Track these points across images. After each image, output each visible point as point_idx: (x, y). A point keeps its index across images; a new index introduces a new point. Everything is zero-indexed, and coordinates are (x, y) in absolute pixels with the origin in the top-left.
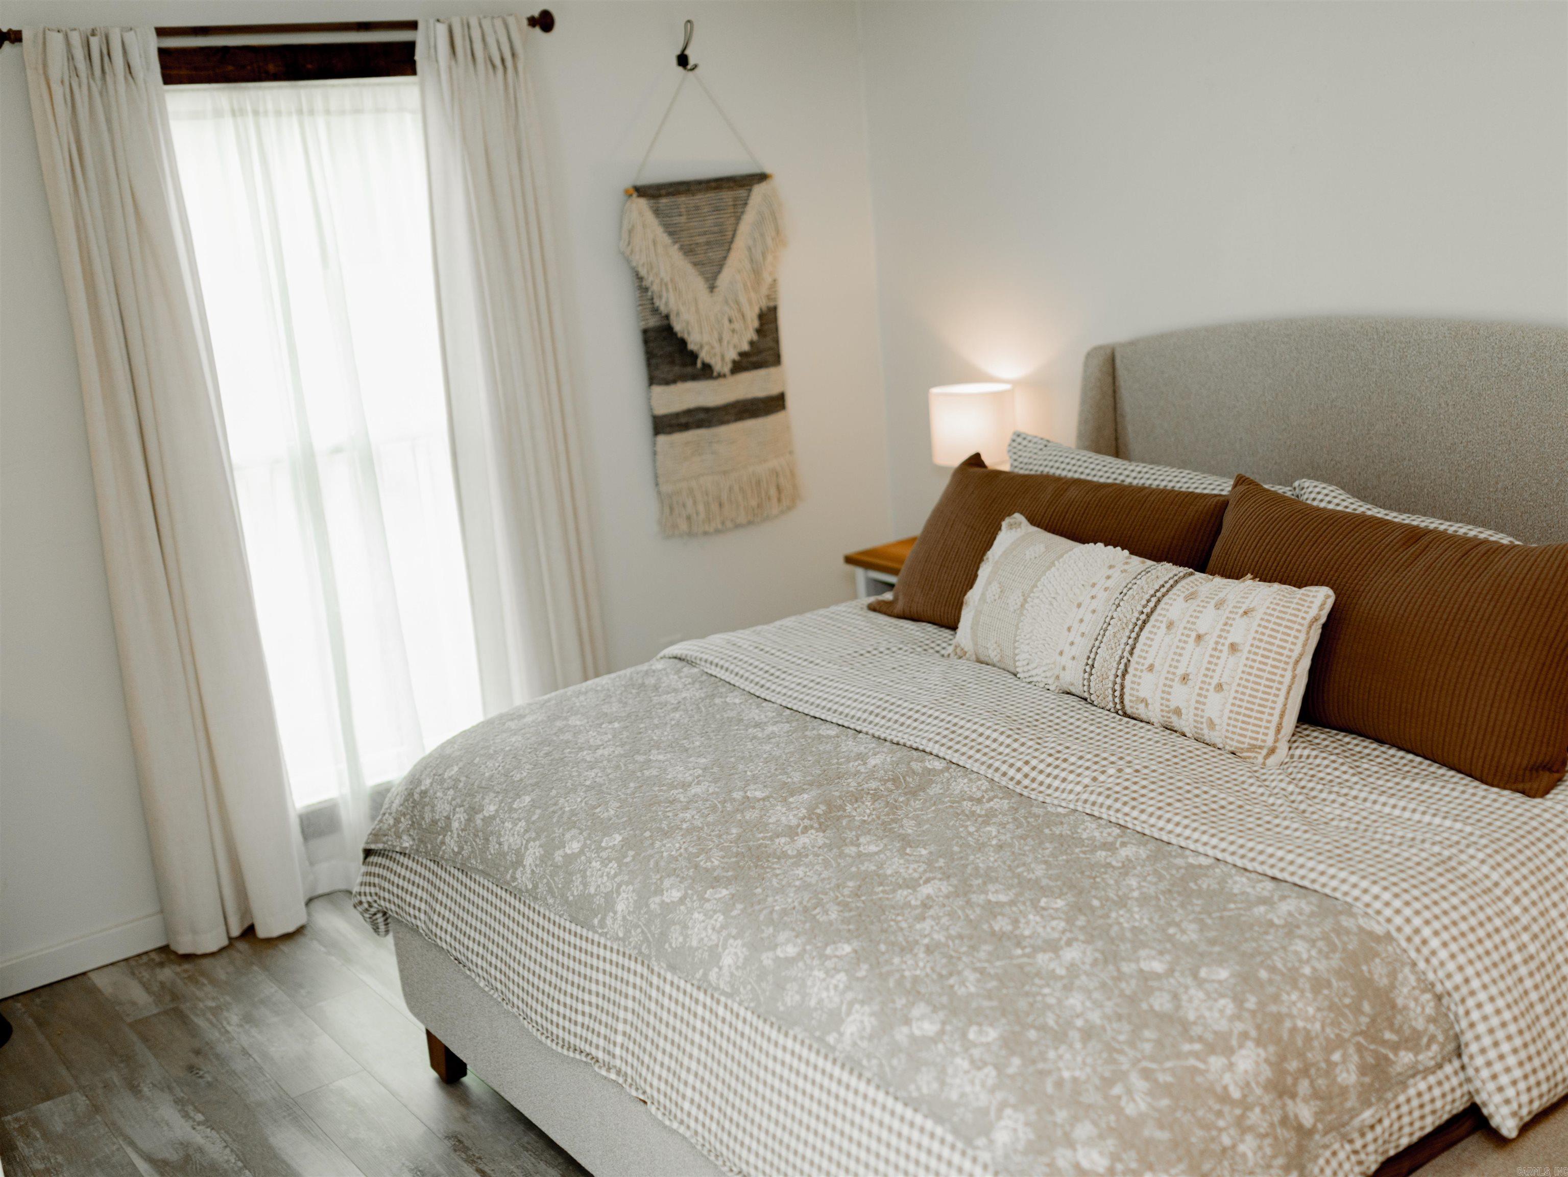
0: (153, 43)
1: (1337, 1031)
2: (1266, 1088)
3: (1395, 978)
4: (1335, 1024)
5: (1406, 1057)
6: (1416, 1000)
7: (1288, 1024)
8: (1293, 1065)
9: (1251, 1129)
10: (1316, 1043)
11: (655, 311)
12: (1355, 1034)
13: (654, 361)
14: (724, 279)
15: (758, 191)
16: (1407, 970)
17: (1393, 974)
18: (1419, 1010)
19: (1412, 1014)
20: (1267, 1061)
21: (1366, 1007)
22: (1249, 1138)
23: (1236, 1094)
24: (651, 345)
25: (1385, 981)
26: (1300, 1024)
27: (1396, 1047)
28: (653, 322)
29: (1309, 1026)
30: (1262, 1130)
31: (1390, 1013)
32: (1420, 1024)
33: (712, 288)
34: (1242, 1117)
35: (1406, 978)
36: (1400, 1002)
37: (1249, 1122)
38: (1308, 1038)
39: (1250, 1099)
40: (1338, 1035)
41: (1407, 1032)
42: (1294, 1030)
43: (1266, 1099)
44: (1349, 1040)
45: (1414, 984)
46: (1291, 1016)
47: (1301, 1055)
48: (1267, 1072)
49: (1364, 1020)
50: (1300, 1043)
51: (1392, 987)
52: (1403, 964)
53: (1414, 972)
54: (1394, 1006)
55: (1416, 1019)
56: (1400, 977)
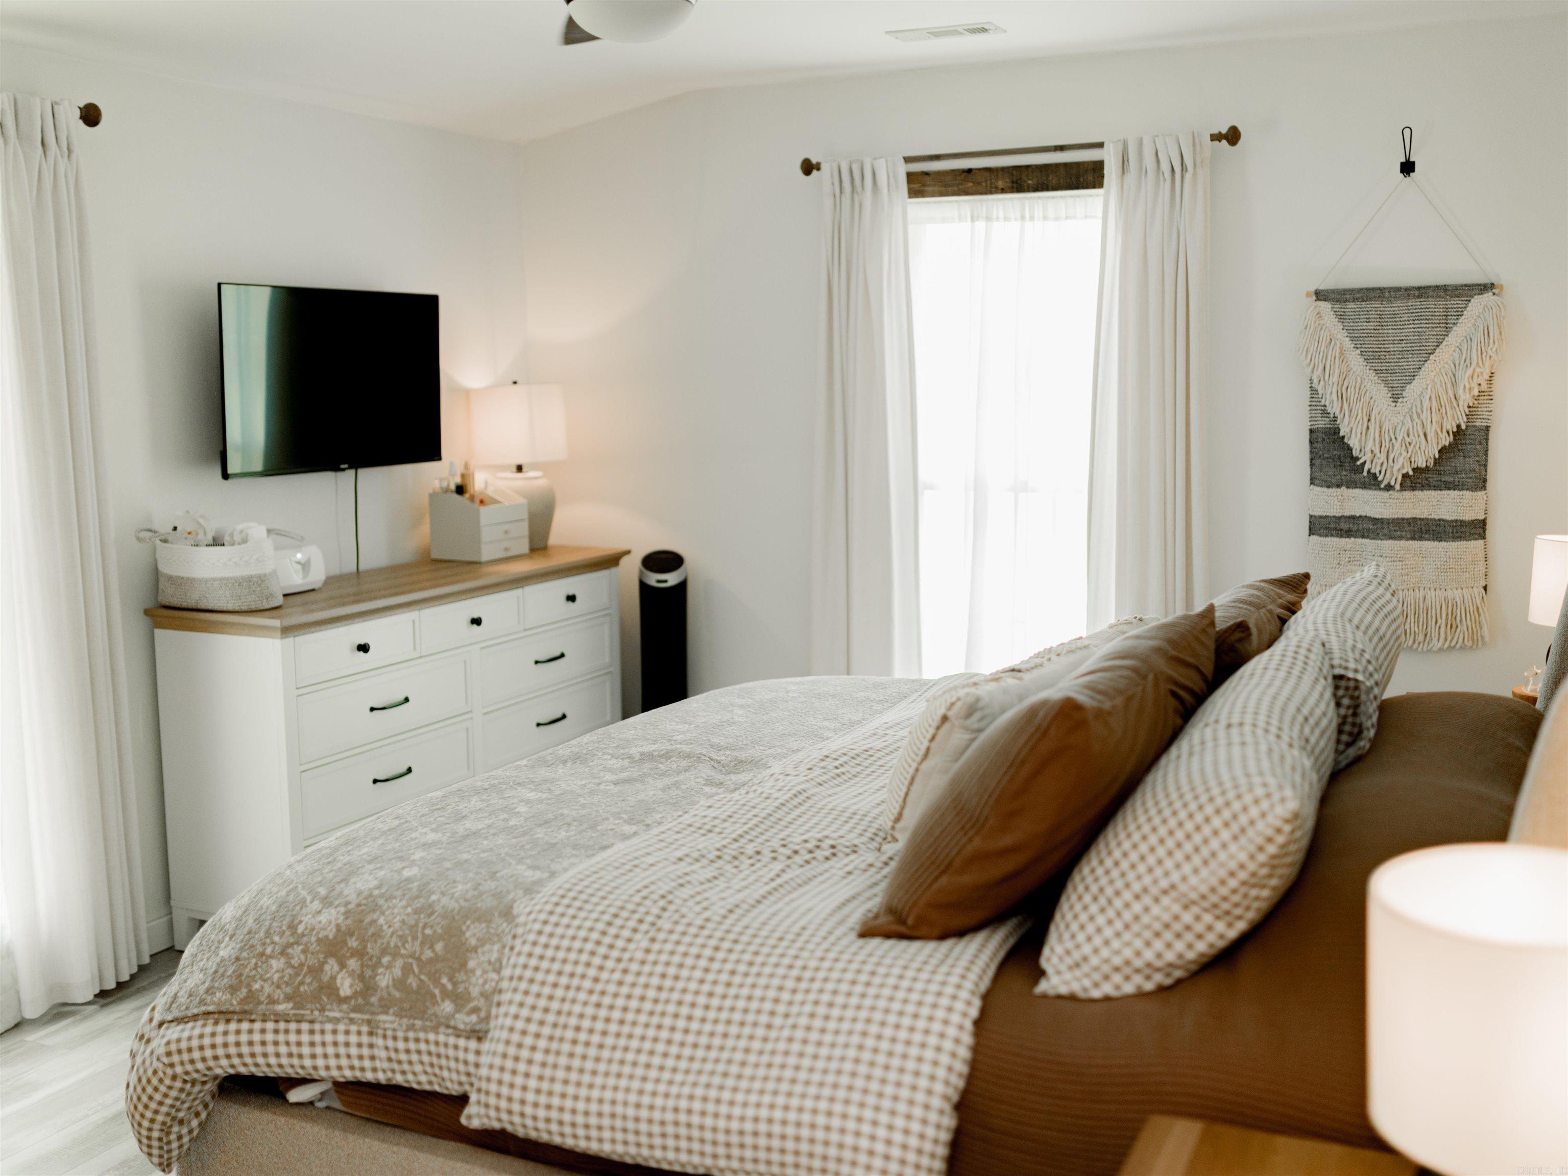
0: (902, 170)
1: (400, 944)
2: (319, 941)
3: (483, 946)
4: (402, 938)
5: (447, 1007)
6: (485, 972)
7: (375, 916)
8: (353, 943)
9: (289, 957)
10: (380, 941)
11: (1325, 413)
12: (412, 956)
13: (1317, 462)
14: (1412, 390)
15: (1478, 303)
16: (496, 947)
17: (482, 942)
18: (481, 981)
19: (473, 980)
20: (338, 925)
21: (439, 947)
22: (283, 960)
23: (300, 929)
24: (1315, 445)
25: (473, 942)
26: (381, 921)
27: (446, 994)
28: (1322, 423)
29: (385, 927)
30: (293, 962)
31: (456, 966)
32: (475, 991)
33: (1395, 398)
34: (290, 945)
35: (491, 951)
36: (471, 964)
37: (290, 951)
38: (377, 935)
39: (305, 939)
40: (396, 946)
41: (461, 989)
42: (374, 922)
43: (314, 947)
44: (402, 956)
45: (493, 960)
46: (383, 913)
47: (363, 941)
48: (331, 933)
49: (428, 954)
50: (370, 932)
51: (475, 949)
52: (500, 940)
53: (501, 952)
54: (464, 965)
55: (474, 986)
56: (487, 947)
